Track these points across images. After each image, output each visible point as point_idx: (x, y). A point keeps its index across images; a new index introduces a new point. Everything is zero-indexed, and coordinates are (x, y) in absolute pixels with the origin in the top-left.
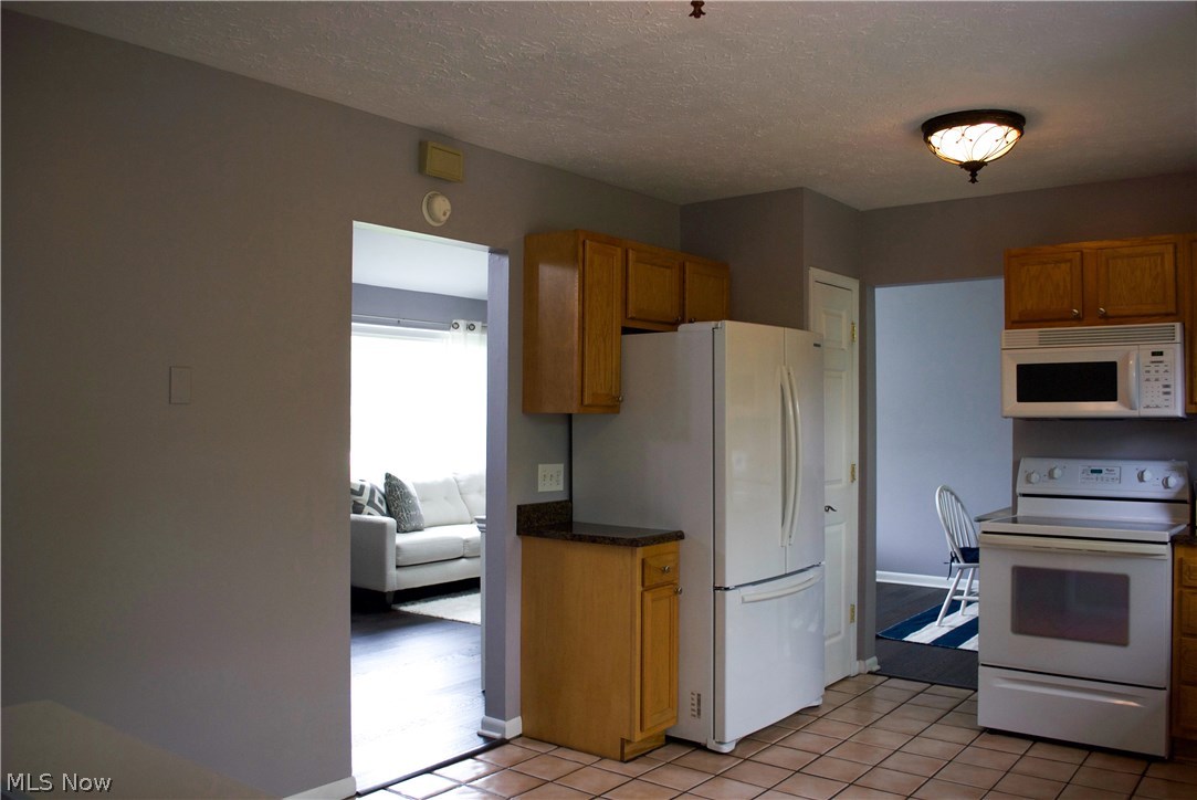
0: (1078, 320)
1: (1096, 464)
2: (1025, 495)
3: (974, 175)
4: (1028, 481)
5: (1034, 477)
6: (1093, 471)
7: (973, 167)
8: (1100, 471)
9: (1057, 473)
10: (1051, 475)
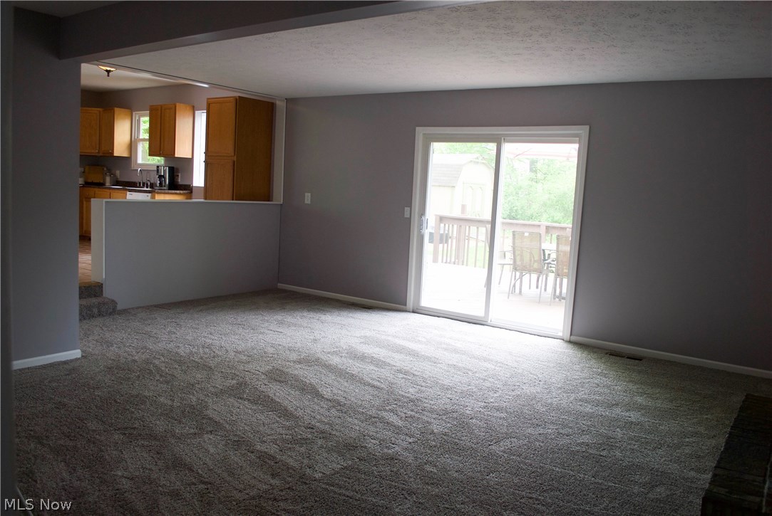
3: (108, 74)
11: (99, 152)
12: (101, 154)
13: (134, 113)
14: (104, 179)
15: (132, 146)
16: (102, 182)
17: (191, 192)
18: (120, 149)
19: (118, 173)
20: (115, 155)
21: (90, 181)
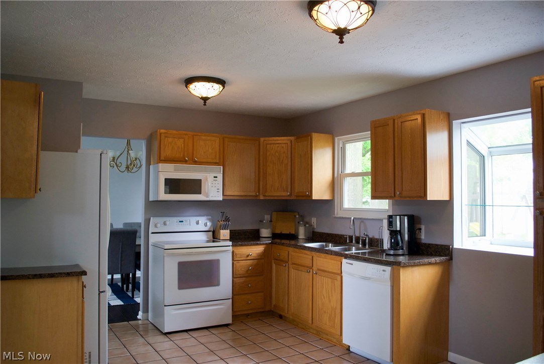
0: (186, 162)
1: (181, 219)
2: (152, 233)
3: (205, 102)
4: (156, 226)
5: (159, 225)
6: (180, 222)
7: (205, 99)
8: (182, 221)
9: (168, 223)
10: (165, 224)
11: (291, 195)
12: (293, 198)
13: (336, 139)
14: (297, 230)
15: (335, 185)
16: (293, 232)
17: (451, 259)
18: (320, 190)
19: (314, 221)
20: (314, 198)
21: (278, 231)
